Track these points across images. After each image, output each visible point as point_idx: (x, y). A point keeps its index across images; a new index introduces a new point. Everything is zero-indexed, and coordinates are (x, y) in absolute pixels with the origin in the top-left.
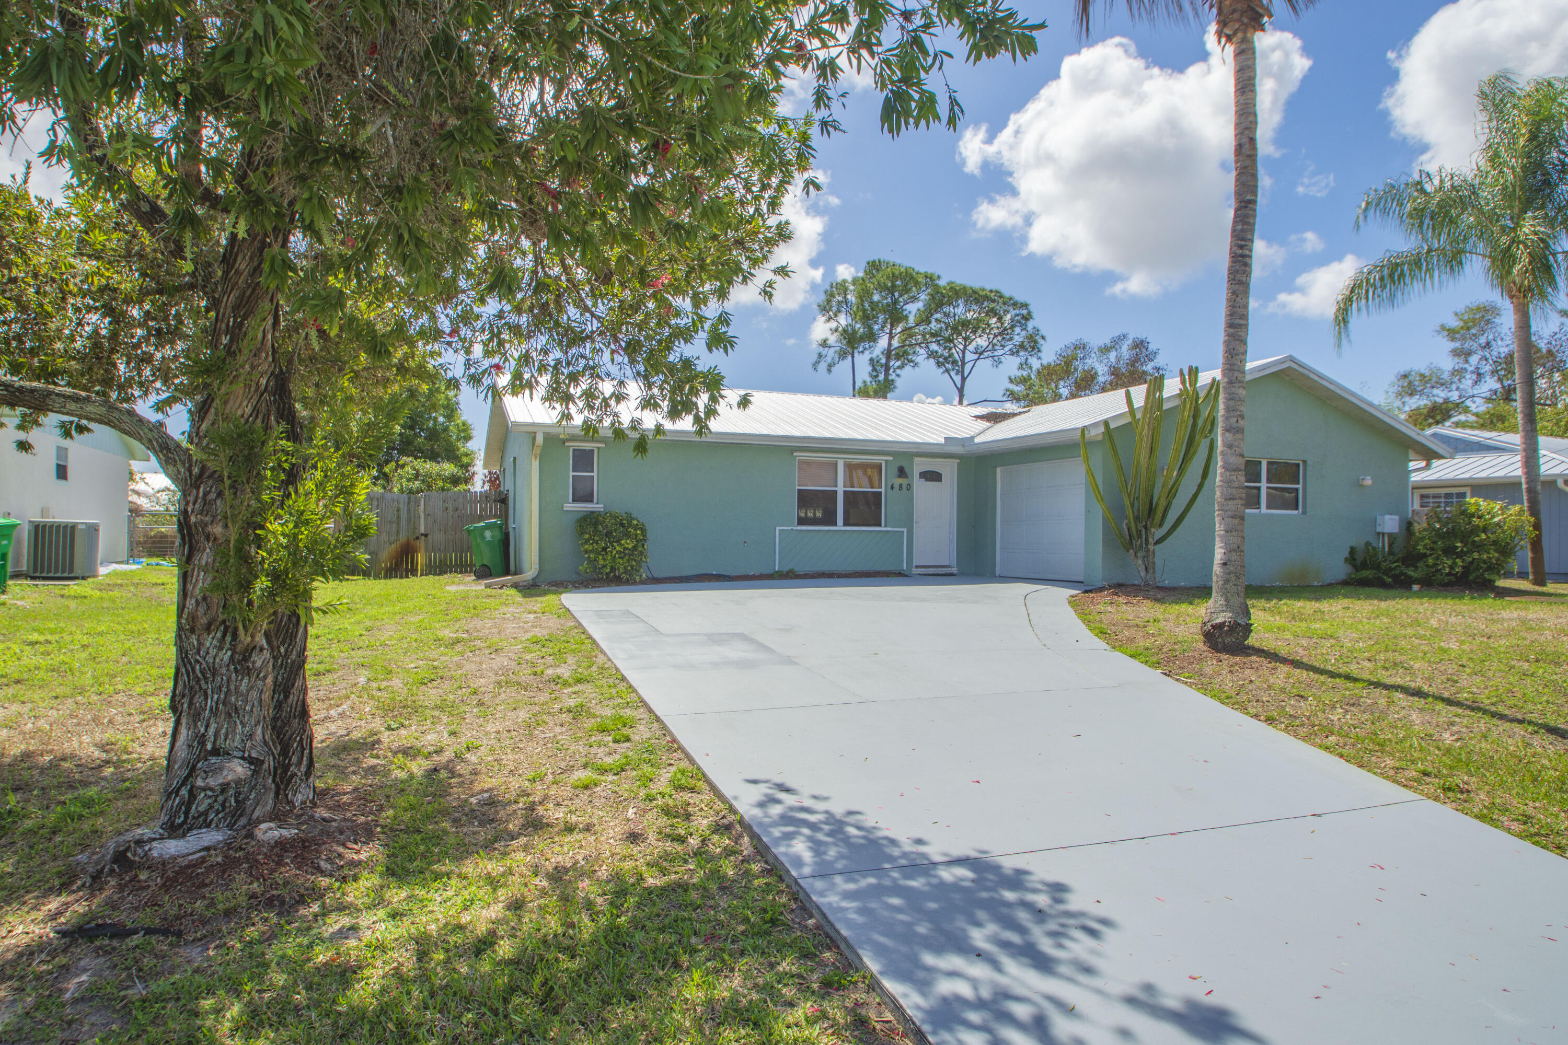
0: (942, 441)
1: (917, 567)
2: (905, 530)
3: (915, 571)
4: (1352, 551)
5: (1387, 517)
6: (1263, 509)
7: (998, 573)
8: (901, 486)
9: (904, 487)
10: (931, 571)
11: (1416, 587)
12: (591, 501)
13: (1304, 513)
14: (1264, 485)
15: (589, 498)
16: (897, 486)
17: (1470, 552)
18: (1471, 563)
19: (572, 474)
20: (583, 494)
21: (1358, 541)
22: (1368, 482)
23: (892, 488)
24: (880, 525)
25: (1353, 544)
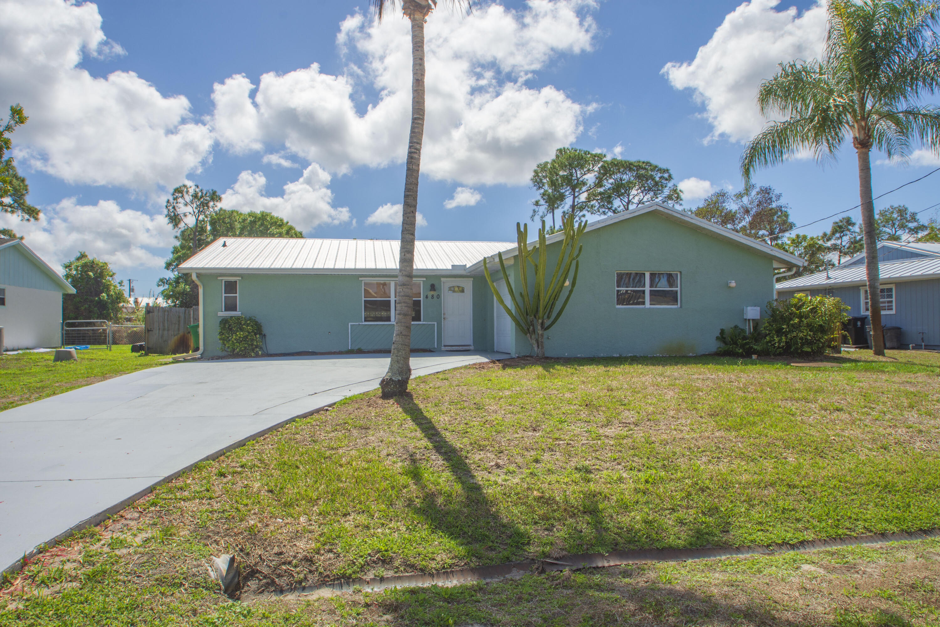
0: (450, 268)
1: (445, 346)
2: (436, 323)
3: (443, 348)
4: (722, 332)
5: (749, 308)
6: (648, 305)
7: (495, 350)
8: (433, 296)
9: (435, 297)
10: (455, 348)
11: (754, 357)
12: (236, 310)
13: (681, 307)
14: (647, 289)
15: (234, 308)
16: (430, 296)
17: (791, 331)
18: (791, 339)
19: (224, 295)
20: (231, 306)
21: (728, 325)
22: (733, 284)
23: (427, 297)
24: (420, 320)
25: (724, 328)
